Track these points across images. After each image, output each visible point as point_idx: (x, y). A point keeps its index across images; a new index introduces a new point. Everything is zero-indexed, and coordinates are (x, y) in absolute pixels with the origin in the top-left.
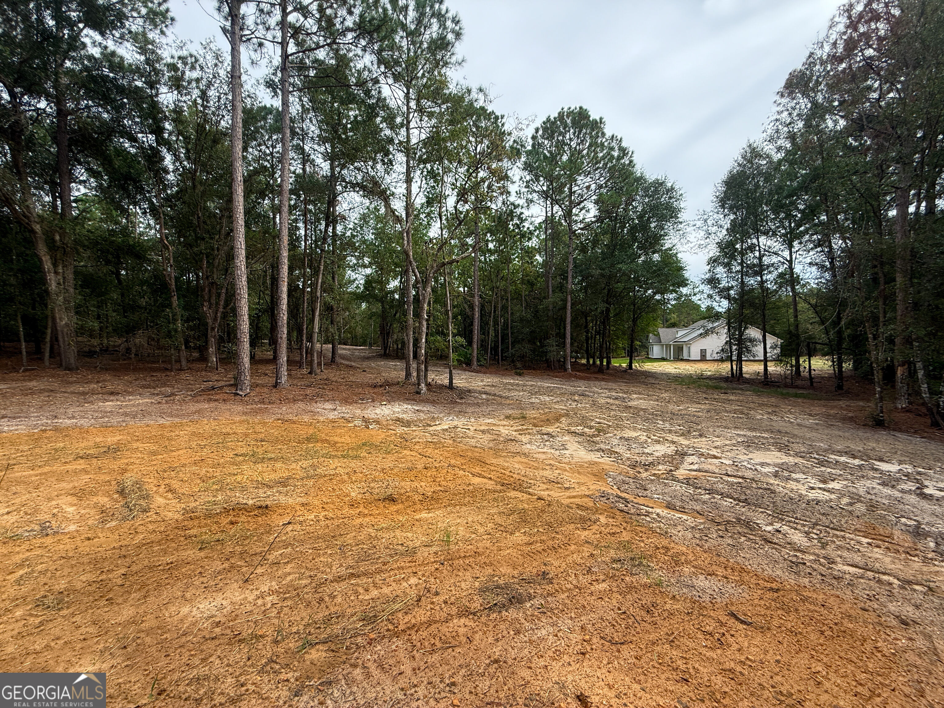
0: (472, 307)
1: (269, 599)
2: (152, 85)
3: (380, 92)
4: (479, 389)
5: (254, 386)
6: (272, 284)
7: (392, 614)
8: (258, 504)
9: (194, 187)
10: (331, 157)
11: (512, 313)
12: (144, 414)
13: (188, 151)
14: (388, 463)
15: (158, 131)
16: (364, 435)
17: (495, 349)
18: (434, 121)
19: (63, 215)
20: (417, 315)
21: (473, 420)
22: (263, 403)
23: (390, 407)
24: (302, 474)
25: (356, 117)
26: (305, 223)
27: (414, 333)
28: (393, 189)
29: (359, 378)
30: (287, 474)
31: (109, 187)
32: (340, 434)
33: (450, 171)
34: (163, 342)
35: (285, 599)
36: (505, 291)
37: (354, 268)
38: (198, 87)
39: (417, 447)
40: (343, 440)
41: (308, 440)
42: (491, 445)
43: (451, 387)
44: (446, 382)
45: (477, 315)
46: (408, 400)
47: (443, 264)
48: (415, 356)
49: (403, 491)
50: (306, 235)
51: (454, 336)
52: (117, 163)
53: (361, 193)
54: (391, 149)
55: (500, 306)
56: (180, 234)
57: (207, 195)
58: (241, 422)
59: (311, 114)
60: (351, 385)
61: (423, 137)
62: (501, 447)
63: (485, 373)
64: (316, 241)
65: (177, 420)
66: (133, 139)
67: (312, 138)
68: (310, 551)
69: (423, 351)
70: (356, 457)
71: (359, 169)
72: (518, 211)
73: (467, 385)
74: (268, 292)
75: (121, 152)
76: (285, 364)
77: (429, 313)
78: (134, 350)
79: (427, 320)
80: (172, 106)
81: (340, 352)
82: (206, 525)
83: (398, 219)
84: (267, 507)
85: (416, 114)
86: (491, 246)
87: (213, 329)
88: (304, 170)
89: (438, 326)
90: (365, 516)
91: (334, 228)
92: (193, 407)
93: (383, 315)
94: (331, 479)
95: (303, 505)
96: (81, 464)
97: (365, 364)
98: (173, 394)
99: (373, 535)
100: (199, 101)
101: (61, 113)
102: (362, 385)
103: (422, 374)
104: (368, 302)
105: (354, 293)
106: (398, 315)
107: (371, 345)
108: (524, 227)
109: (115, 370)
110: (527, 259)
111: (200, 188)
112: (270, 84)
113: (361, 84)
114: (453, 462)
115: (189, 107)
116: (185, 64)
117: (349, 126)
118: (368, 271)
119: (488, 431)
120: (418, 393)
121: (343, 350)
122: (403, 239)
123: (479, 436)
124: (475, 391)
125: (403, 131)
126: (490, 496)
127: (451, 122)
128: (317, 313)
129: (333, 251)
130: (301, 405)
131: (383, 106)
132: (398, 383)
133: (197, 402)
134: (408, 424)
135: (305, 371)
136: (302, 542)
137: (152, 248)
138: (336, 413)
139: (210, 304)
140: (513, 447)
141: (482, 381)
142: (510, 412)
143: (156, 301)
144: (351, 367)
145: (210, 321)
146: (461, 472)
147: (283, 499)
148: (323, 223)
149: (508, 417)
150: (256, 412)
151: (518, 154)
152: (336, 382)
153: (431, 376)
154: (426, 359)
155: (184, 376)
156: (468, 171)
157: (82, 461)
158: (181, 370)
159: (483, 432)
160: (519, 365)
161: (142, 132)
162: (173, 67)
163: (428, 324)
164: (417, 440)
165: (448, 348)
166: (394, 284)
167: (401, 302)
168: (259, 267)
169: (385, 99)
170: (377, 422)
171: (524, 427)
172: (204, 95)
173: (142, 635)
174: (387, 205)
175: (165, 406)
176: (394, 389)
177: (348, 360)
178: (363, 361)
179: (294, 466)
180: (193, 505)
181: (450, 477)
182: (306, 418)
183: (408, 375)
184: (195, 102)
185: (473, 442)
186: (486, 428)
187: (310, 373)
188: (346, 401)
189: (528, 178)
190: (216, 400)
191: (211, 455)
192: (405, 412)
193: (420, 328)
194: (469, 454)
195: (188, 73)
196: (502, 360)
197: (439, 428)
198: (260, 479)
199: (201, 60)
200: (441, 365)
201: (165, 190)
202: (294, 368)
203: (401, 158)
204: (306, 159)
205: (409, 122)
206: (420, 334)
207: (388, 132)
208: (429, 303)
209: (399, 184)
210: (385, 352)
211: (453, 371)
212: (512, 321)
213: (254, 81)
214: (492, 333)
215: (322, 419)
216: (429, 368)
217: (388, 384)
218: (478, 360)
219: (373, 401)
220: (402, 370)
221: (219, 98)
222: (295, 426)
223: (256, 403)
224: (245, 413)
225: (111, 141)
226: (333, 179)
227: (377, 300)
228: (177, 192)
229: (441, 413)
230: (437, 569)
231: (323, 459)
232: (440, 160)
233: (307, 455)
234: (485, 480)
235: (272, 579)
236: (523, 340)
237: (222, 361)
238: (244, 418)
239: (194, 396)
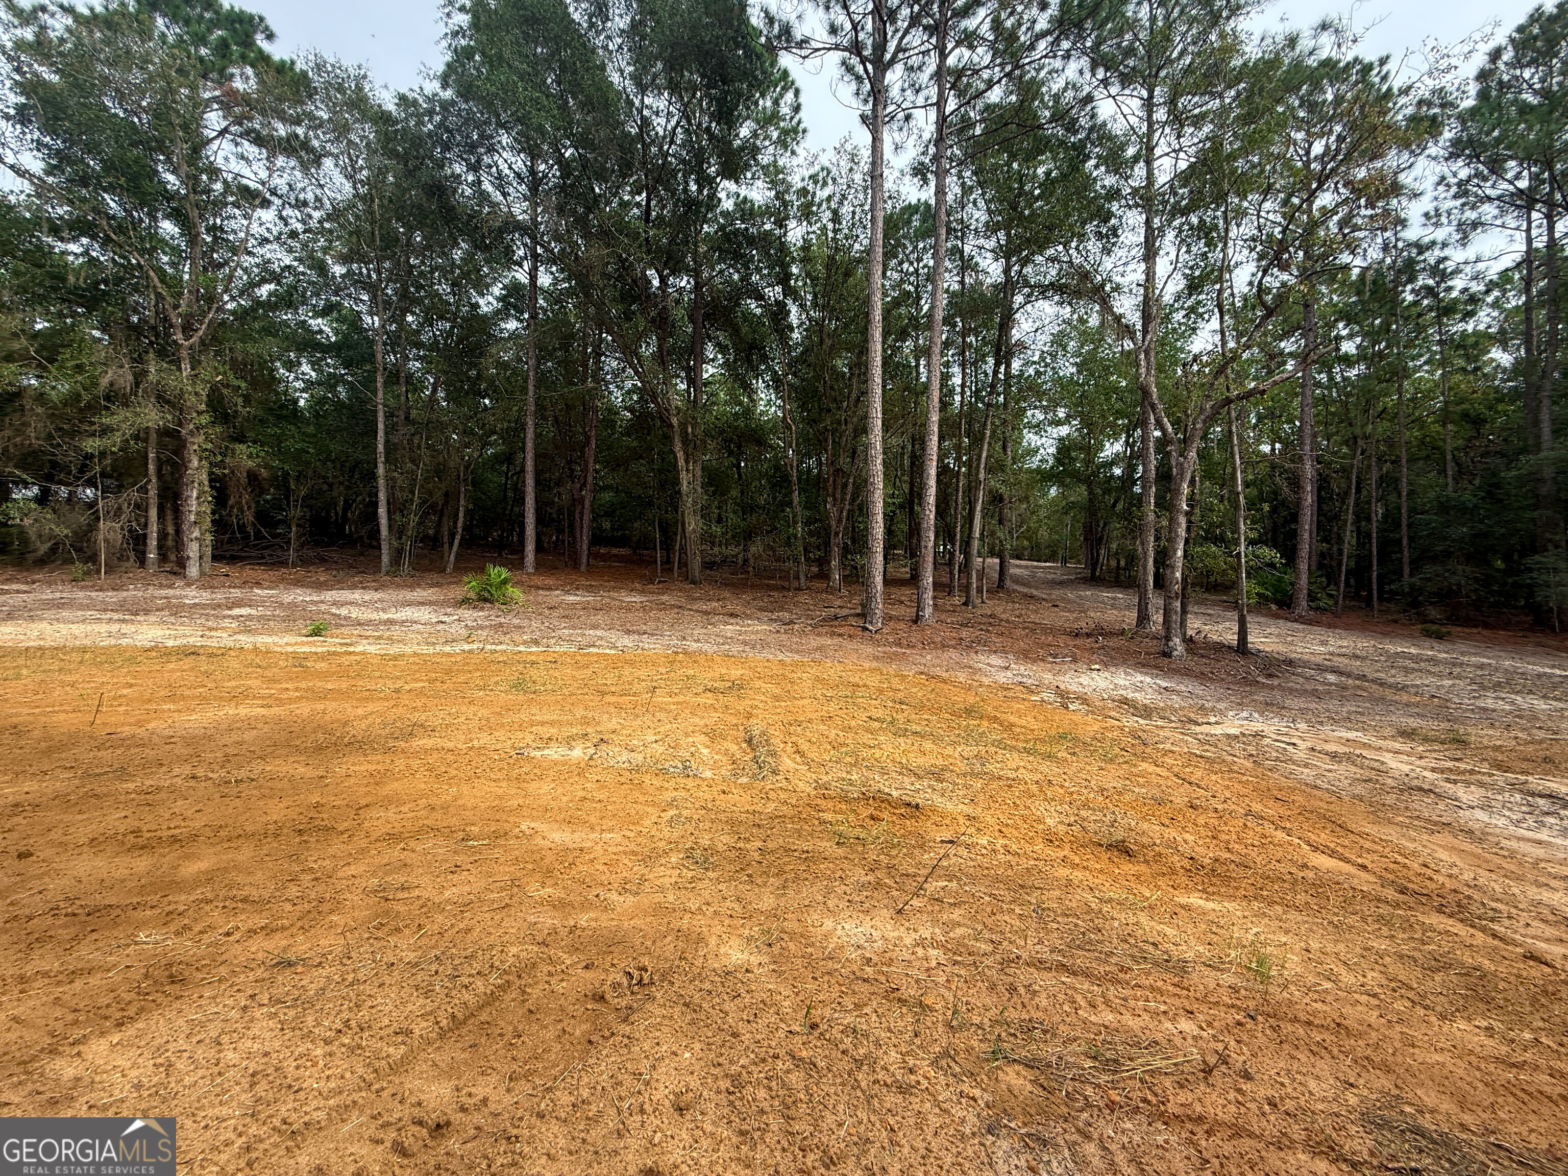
0: (1295, 483)
1: (933, 953)
2: (781, 223)
3: (1093, 116)
4: (1318, 659)
5: (888, 618)
6: (912, 464)
7: (1152, 1073)
8: (907, 799)
9: (822, 341)
10: (1006, 252)
11: (1411, 493)
12: (764, 645)
13: (815, 296)
14: (1112, 779)
15: (784, 279)
16: (1063, 720)
17: (1360, 572)
18: (1207, 129)
19: (695, 401)
20: (1166, 505)
21: (1303, 726)
22: (899, 645)
23: (1107, 674)
24: (962, 766)
25: (1048, 174)
26: (963, 365)
27: (1157, 539)
28: (1117, 279)
29: (1048, 617)
30: (940, 762)
31: (735, 361)
32: (1018, 710)
33: (1245, 214)
34: (780, 551)
35: (956, 963)
36: (1390, 443)
37: (1037, 428)
38: (829, 208)
39: (1169, 761)
40: (1024, 723)
41: (969, 712)
42: (1359, 789)
43: (1242, 648)
44: (1231, 638)
45: (1309, 499)
46: (1144, 666)
47: (1228, 401)
48: (1160, 583)
49: (1145, 840)
50: (963, 386)
51: (1251, 542)
52: (745, 329)
53: (1056, 298)
54: (1114, 209)
55: (1375, 475)
56: (803, 407)
57: (834, 351)
58: (872, 670)
59: (976, 194)
60: (1033, 629)
61: (1183, 165)
62: (1390, 799)
63: (1329, 626)
64: (978, 391)
65: (797, 657)
66: (760, 297)
67: (976, 230)
68: (987, 898)
69: (1178, 575)
70: (1049, 756)
71: (1053, 260)
72: (1431, 257)
73: (1282, 648)
74: (906, 478)
75: (748, 316)
76: (931, 587)
77: (1191, 499)
78: (752, 561)
79: (1187, 514)
80: (800, 243)
81: (1012, 571)
82: (841, 812)
83: (1129, 331)
84: (917, 806)
85: (1167, 130)
86: (1349, 347)
87: (837, 534)
88: (962, 282)
89: (1211, 524)
90: (1075, 866)
91: (1008, 366)
92: (814, 641)
93: (1091, 508)
94: (1010, 786)
95: (969, 817)
96: (709, 699)
97: (1056, 593)
98: (791, 622)
99: (1093, 905)
100: (830, 226)
101: (698, 287)
102: (1051, 631)
103: (1176, 618)
104: (1062, 484)
105: (1038, 471)
106: (1120, 506)
107: (1065, 561)
108: (1449, 289)
109: (733, 585)
110: (1461, 362)
111: (828, 342)
112: (919, 171)
113: (1061, 116)
114: (1257, 807)
115: (818, 238)
116: (816, 182)
117: (1037, 192)
118: (1064, 430)
119: (1349, 758)
120: (1167, 654)
121: (1018, 568)
122: (1138, 366)
123: (1325, 764)
124: (1306, 664)
125: (1140, 170)
126: (1368, 909)
127: (1247, 119)
128: (979, 508)
129: (1005, 405)
130: (953, 654)
131: (1100, 138)
132: (1123, 632)
133: (818, 635)
134: (1146, 712)
135: (957, 600)
136: (973, 879)
137: (774, 430)
138: (1009, 674)
139: (835, 499)
140: (1423, 806)
141: (1324, 643)
142: (1413, 723)
143: (774, 498)
144: (1032, 597)
145: (833, 523)
146: (1280, 835)
147: (938, 800)
148: (991, 361)
149: (1407, 734)
150: (891, 658)
151: (1434, 127)
152: (1007, 621)
153: (1194, 625)
154: (1184, 589)
155: (804, 598)
156: (1286, 202)
157: (710, 695)
158: (799, 589)
159: (1334, 756)
160: (1433, 613)
161: (769, 285)
162: (803, 192)
163: (1189, 522)
164: (1168, 746)
165: (1237, 569)
166: (1113, 448)
167: (1128, 480)
168: (894, 441)
169: (1104, 124)
170: (1084, 700)
171: (1463, 766)
172: (836, 218)
173: (785, 936)
174: (1106, 308)
175: (784, 637)
176: (1113, 642)
177: (1025, 585)
178: (1052, 588)
179: (949, 750)
180: (825, 778)
181: (1250, 837)
182: (962, 677)
183: (1143, 618)
184: (824, 228)
185: (1307, 774)
186: (1342, 749)
187: (966, 604)
188: (1025, 656)
189: (1464, 174)
190: (840, 635)
191: (840, 713)
192: (1138, 689)
193: (1172, 528)
194: (1300, 799)
195: (818, 193)
196: (1381, 599)
197: (1218, 730)
198: (904, 761)
199: (834, 171)
200: (1215, 604)
201: (789, 353)
202: (941, 594)
203: (1135, 218)
204: (967, 265)
205: (1151, 149)
206: (1171, 540)
207: (1110, 181)
208: (1192, 482)
209: (1131, 267)
210: (1093, 573)
211: (1248, 619)
212: (1413, 511)
213: (897, 174)
214: (1349, 538)
215: (986, 681)
216: (1190, 608)
217: (1100, 631)
218: (1312, 597)
219: (1075, 660)
220: (1128, 608)
221: (854, 213)
222: (946, 687)
223: (890, 645)
224: (876, 658)
225: (739, 305)
226: (1008, 286)
227: (1079, 480)
228: (802, 353)
229: (1219, 700)
230: (1239, 1024)
231: (993, 749)
232: (1220, 198)
233: (968, 737)
234: (1352, 870)
235: (935, 922)
236: (1448, 554)
237: (845, 579)
238: (875, 664)
239: (814, 627)
